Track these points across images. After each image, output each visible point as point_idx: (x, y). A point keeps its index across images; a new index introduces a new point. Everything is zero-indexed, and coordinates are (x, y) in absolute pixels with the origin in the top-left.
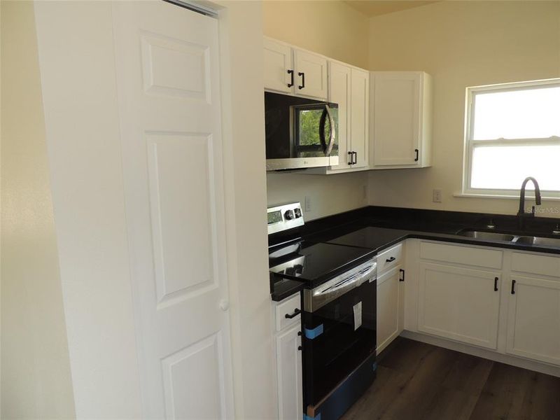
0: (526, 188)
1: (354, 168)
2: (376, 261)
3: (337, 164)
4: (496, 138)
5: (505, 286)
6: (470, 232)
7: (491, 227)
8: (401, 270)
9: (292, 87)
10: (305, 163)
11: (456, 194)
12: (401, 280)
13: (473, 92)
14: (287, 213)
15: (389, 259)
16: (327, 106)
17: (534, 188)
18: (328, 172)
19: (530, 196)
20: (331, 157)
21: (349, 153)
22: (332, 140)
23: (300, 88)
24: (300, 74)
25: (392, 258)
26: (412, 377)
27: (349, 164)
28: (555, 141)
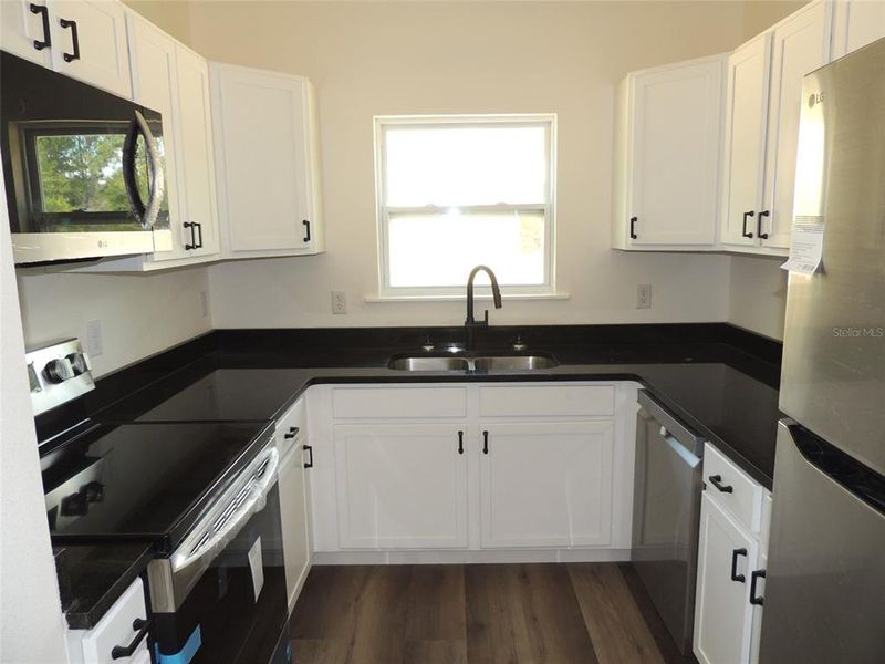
0: (475, 283)
1: (196, 256)
2: (273, 445)
3: (170, 247)
4: (422, 203)
5: (473, 443)
6: (401, 361)
7: (428, 348)
8: (305, 448)
9: (45, 50)
10: (100, 244)
11: (370, 297)
12: (306, 466)
13: (382, 126)
14: (51, 365)
15: (288, 432)
16: (138, 114)
17: (490, 283)
18: (147, 267)
19: (483, 294)
20: (156, 232)
21: (186, 225)
22: (158, 194)
23: (68, 58)
24: (64, 24)
25: (292, 429)
26: (353, 643)
27: (188, 247)
28: (502, 209)
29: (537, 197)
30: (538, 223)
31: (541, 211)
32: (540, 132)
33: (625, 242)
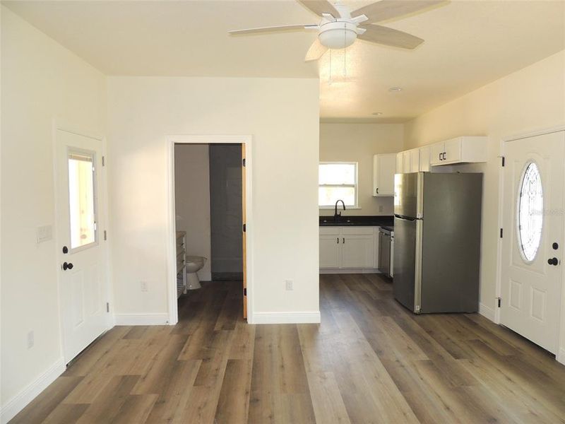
5: (341, 241)
28: (344, 185)
29: (353, 183)
30: (353, 189)
31: (353, 186)
32: (353, 166)
33: (375, 194)
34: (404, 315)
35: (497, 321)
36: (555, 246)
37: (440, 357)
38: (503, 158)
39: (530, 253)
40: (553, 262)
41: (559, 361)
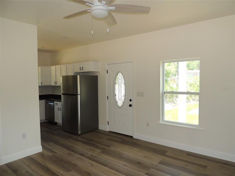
34: (75, 137)
35: (108, 130)
36: (131, 100)
37: (104, 149)
38: (107, 71)
39: (120, 103)
40: (130, 106)
41: (135, 138)
